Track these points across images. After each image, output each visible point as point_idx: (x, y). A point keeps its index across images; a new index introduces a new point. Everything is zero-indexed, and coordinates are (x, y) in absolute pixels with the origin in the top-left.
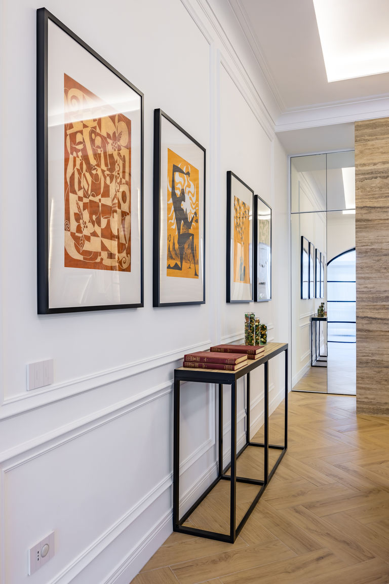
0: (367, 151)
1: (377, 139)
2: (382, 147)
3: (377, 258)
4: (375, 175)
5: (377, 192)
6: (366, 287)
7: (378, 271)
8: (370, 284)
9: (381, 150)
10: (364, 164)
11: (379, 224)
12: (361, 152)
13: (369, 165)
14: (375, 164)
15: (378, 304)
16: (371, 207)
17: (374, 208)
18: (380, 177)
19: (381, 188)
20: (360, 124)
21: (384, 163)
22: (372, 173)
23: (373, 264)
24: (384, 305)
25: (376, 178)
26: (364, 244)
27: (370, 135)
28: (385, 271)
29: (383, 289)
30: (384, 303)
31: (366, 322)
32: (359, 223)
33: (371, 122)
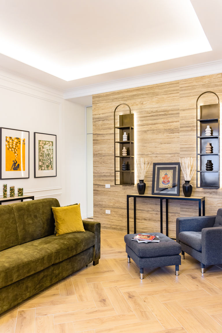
0: (97, 108)
1: (100, 103)
2: (102, 107)
3: (100, 158)
4: (100, 120)
5: (100, 127)
6: (97, 171)
7: (101, 163)
8: (98, 169)
9: (102, 108)
10: (96, 114)
11: (101, 142)
12: (95, 109)
13: (97, 114)
14: (99, 114)
15: (101, 178)
16: (98, 134)
17: (99, 134)
18: (101, 120)
19: (102, 125)
20: (94, 96)
21: (103, 114)
22: (99, 118)
23: (99, 160)
24: (103, 179)
25: (100, 121)
26: (96, 151)
27: (98, 101)
28: (103, 163)
29: (103, 172)
30: (103, 178)
31: (97, 186)
32: (94, 141)
33: (98, 95)
